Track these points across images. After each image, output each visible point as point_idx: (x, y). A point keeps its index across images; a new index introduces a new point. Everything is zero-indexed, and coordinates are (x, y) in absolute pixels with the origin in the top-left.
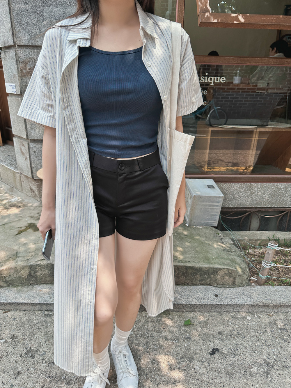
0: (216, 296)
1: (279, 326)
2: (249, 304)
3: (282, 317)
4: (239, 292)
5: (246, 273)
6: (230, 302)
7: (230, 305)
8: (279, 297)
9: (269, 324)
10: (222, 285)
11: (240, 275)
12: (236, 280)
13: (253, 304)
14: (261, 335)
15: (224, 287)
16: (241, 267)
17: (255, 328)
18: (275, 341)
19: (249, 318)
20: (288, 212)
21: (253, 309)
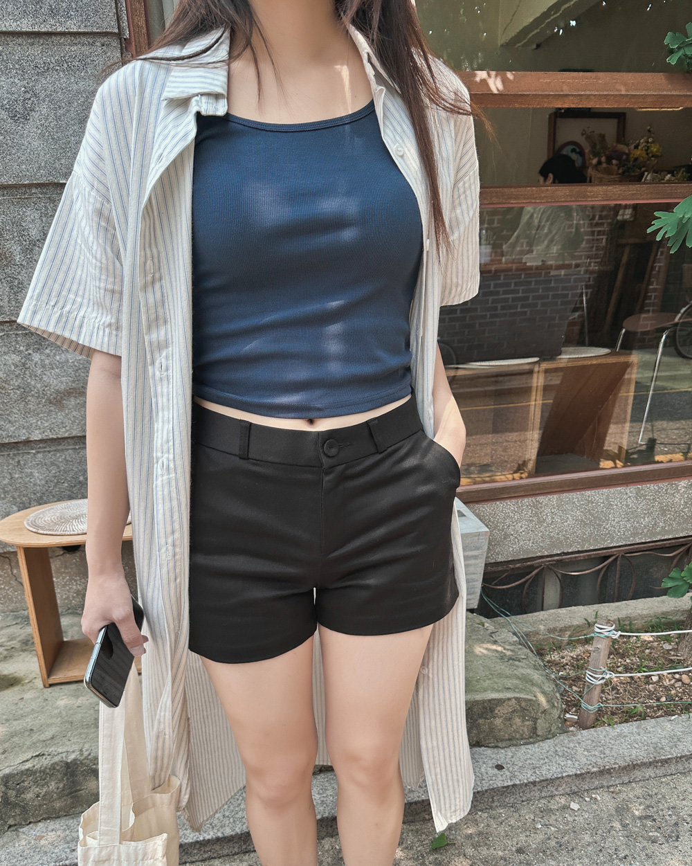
0: (500, 767)
1: (637, 813)
2: (571, 774)
3: (639, 791)
4: (548, 752)
5: (556, 704)
6: (531, 775)
7: (534, 783)
8: (628, 748)
9: (616, 811)
10: (510, 740)
11: (544, 712)
12: (538, 724)
13: (579, 772)
14: (604, 839)
15: (514, 745)
16: (544, 693)
17: (590, 826)
18: (635, 846)
19: (574, 806)
20: (617, 558)
21: (580, 784)
